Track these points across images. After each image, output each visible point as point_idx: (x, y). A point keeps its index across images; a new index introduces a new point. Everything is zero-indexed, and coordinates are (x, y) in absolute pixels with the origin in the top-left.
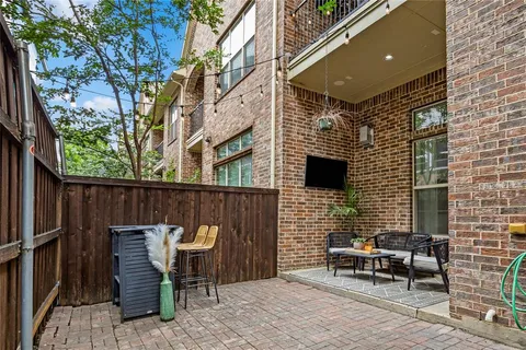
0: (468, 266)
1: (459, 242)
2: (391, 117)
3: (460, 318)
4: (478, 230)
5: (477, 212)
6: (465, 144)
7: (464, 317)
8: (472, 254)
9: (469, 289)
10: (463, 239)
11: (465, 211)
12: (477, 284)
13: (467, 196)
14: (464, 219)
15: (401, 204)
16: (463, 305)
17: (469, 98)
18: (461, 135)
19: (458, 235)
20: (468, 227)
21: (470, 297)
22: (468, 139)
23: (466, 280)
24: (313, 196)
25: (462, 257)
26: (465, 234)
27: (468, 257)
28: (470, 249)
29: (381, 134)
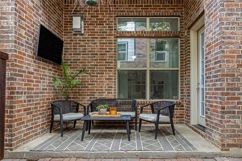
0: (233, 117)
1: (228, 103)
2: (100, 17)
3: (228, 150)
4: (239, 96)
5: (239, 85)
6: (232, 44)
7: (231, 149)
8: (236, 110)
9: (234, 131)
10: (230, 101)
11: (232, 84)
12: (239, 127)
13: (233, 75)
14: (232, 89)
15: (108, 79)
16: (231, 142)
17: (234, 16)
18: (230, 38)
19: (228, 99)
20: (234, 94)
21: (235, 136)
22: (234, 41)
23: (232, 126)
24: (39, 67)
25: (230, 112)
26: (232, 99)
27: (234, 112)
28: (235, 107)
29: (91, 27)
